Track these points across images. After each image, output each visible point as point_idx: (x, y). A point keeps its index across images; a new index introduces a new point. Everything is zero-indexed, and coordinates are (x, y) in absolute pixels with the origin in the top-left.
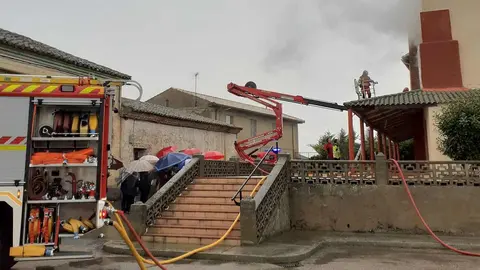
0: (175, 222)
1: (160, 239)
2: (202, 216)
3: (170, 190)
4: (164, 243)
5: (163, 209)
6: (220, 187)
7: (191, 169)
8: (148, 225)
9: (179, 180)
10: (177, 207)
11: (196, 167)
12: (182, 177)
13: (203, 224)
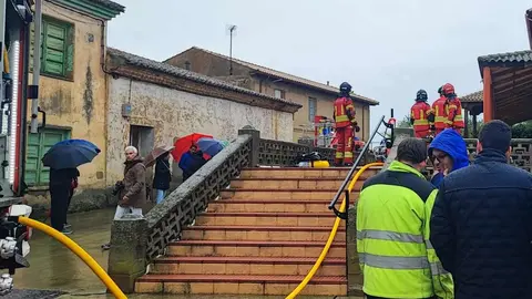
0: (209, 250)
1: (177, 287)
2: (262, 237)
3: (197, 191)
4: (187, 293)
5: (184, 226)
6: (292, 185)
7: (237, 152)
8: (150, 259)
9: (215, 172)
10: (212, 222)
11: (245, 149)
12: (221, 166)
13: (265, 254)
